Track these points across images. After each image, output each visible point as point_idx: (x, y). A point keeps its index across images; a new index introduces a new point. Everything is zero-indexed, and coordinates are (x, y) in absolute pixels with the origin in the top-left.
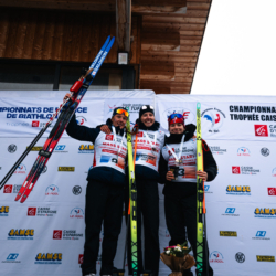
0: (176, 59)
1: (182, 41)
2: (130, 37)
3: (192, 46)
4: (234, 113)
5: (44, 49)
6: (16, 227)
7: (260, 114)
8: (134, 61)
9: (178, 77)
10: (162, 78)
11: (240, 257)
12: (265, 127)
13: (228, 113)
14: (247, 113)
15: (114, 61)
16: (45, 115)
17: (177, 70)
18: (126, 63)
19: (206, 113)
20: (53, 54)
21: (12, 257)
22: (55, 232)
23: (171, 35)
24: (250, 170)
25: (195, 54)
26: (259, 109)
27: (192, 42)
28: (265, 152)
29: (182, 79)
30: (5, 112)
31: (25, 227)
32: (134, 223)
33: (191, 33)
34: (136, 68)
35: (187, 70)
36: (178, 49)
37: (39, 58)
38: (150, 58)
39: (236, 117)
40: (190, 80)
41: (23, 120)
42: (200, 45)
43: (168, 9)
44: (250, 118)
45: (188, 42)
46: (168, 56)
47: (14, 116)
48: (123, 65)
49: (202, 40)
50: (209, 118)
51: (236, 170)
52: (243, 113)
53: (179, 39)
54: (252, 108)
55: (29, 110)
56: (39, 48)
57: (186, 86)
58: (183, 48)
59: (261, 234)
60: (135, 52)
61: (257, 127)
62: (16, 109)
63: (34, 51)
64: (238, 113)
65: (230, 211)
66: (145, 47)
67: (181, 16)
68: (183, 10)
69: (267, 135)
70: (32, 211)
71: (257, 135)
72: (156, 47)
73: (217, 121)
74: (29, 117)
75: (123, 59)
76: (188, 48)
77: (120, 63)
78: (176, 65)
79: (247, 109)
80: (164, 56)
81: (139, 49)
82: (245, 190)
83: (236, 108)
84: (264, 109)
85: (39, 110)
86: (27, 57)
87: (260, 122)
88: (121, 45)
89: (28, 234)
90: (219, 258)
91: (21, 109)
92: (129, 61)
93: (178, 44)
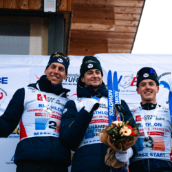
9: (118, 26)
10: (97, 27)
15: (38, 7)
17: (117, 16)
18: (53, 10)
29: (123, 29)
34: (66, 16)
35: (130, 17)
40: (134, 29)
48: (50, 13)
57: (128, 37)
77: (46, 10)
78: (116, 10)
92: (57, 7)
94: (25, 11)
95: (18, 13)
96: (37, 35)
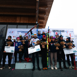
4: (53, 31)
10: (42, 25)
23: (43, 19)
25: (47, 21)
30: (21, 32)
33: (46, 18)
37: (24, 22)
40: (46, 25)
41: (24, 33)
43: (43, 15)
46: (43, 21)
49: (48, 19)
54: (55, 30)
58: (45, 20)
66: (40, 20)
67: (45, 16)
68: (46, 15)
72: (41, 20)
75: (37, 23)
78: (44, 23)
84: (57, 30)
85: (26, 31)
87: (56, 32)
88: (37, 20)
91: (23, 31)
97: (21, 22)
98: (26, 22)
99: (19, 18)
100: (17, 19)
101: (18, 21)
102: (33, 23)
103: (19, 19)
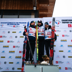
0: (48, 8)
1: (50, 3)
2: (36, 3)
3: (52, 4)
4: (63, 21)
5: (15, 7)
6: (11, 50)
7: (69, 22)
8: (37, 9)
9: (49, 12)
10: (45, 13)
11: (64, 57)
12: (71, 25)
13: (61, 22)
14: (66, 21)
15: (33, 9)
16: (16, 24)
17: (49, 11)
19: (56, 22)
20: (17, 8)
21: (10, 57)
22: (20, 51)
24: (67, 36)
25: (53, 6)
26: (69, 20)
27: (52, 3)
28: (70, 31)
30: (7, 24)
31: (13, 50)
32: (38, 49)
33: (52, 1)
34: (38, 11)
35: (51, 11)
36: (49, 5)
37: (14, 9)
38: (42, 8)
39: (63, 23)
40: (52, 13)
41: (11, 25)
42: (54, 4)
44: (67, 23)
45: (51, 3)
46: (46, 7)
47: (9, 25)
49: (55, 2)
50: (56, 23)
51: (63, 36)
52: (65, 22)
53: (49, 3)
54: (67, 20)
55: (13, 23)
56: (14, 6)
57: (51, 15)
58: (50, 5)
59: (69, 51)
60: (38, 7)
61: (69, 25)
62: (9, 23)
63: (13, 7)
64: (64, 22)
65: (62, 46)
69: (71, 27)
70: (14, 47)
71: (69, 27)
72: (43, 5)
73: (58, 24)
74: (13, 25)
76: (51, 5)
77: (34, 10)
78: (48, 9)
79: (66, 20)
80: (45, 7)
81: (39, 6)
82: (65, 41)
83: (63, 20)
84: (71, 20)
85: (15, 23)
86: (11, 9)
87: (70, 24)
88: (34, 5)
89: (14, 52)
90: (59, 57)
91: (11, 23)
92: (36, 9)
93: (49, 4)
94: (30, 10)
95: (29, 10)
96: (33, 15)
97: (9, 8)
98: (16, 9)
99: (6, 2)
100: (2, 3)
101: (3, 6)
102: (28, 9)
103: (5, 4)
